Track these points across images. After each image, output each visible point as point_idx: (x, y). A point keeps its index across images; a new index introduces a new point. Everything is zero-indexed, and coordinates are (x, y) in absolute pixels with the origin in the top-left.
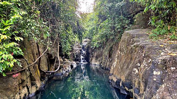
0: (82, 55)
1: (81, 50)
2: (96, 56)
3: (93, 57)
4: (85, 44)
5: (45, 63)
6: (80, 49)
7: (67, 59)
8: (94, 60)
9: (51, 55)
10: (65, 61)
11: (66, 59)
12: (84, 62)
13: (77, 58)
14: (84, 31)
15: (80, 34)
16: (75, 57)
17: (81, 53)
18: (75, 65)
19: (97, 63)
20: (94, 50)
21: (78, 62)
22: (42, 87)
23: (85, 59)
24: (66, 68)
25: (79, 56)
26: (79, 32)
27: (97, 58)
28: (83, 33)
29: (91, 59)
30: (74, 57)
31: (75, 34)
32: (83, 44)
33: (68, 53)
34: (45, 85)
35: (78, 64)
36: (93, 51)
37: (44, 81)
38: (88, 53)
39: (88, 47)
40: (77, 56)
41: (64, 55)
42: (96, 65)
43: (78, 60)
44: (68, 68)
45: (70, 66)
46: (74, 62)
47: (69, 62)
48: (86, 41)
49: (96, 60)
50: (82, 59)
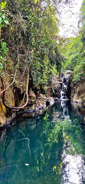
0: (62, 90)
1: (61, 84)
2: (79, 92)
3: (74, 92)
4: (67, 77)
5: (11, 98)
6: (61, 82)
7: (43, 94)
8: (75, 96)
9: (19, 89)
10: (40, 96)
11: (41, 95)
12: (64, 98)
13: (55, 93)
14: (63, 61)
15: (58, 64)
16: (54, 92)
17: (61, 88)
18: (52, 101)
19: (79, 101)
20: (76, 83)
21: (57, 98)
22: (8, 123)
23: (66, 95)
24: (39, 105)
25: (58, 91)
26: (57, 62)
27: (79, 94)
28: (62, 64)
29: (72, 95)
30: (52, 92)
31: (52, 65)
32: (65, 77)
33: (44, 88)
34: (11, 122)
35: (57, 100)
36: (75, 85)
37: (11, 117)
38: (69, 89)
39: (70, 81)
40: (55, 90)
41: (39, 90)
42: (77, 102)
43: (57, 96)
44: (41, 105)
45: (45, 103)
46: (52, 98)
47: (45, 97)
48: (69, 73)
49: (78, 96)
50: (63, 95)
